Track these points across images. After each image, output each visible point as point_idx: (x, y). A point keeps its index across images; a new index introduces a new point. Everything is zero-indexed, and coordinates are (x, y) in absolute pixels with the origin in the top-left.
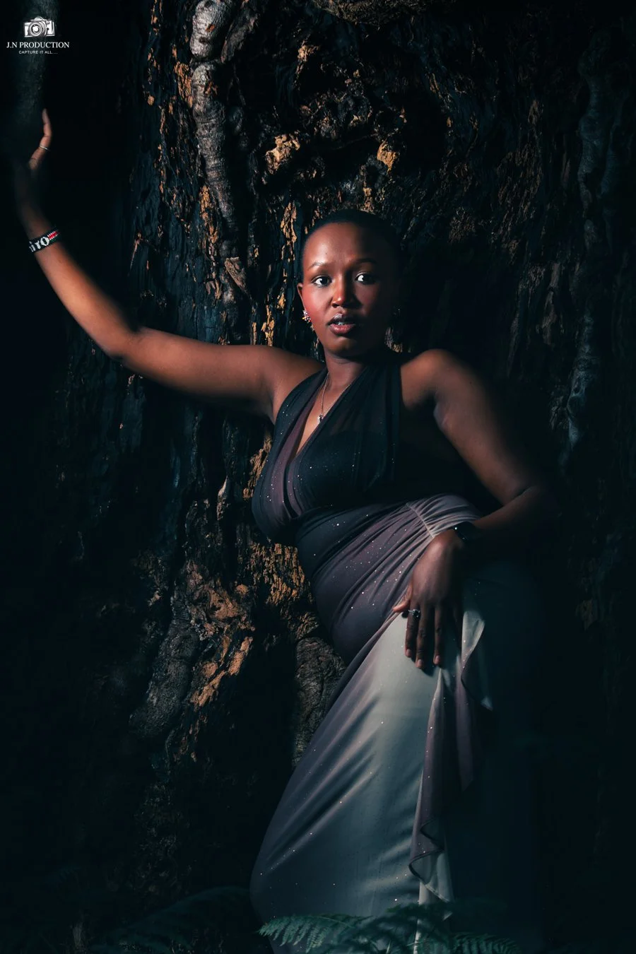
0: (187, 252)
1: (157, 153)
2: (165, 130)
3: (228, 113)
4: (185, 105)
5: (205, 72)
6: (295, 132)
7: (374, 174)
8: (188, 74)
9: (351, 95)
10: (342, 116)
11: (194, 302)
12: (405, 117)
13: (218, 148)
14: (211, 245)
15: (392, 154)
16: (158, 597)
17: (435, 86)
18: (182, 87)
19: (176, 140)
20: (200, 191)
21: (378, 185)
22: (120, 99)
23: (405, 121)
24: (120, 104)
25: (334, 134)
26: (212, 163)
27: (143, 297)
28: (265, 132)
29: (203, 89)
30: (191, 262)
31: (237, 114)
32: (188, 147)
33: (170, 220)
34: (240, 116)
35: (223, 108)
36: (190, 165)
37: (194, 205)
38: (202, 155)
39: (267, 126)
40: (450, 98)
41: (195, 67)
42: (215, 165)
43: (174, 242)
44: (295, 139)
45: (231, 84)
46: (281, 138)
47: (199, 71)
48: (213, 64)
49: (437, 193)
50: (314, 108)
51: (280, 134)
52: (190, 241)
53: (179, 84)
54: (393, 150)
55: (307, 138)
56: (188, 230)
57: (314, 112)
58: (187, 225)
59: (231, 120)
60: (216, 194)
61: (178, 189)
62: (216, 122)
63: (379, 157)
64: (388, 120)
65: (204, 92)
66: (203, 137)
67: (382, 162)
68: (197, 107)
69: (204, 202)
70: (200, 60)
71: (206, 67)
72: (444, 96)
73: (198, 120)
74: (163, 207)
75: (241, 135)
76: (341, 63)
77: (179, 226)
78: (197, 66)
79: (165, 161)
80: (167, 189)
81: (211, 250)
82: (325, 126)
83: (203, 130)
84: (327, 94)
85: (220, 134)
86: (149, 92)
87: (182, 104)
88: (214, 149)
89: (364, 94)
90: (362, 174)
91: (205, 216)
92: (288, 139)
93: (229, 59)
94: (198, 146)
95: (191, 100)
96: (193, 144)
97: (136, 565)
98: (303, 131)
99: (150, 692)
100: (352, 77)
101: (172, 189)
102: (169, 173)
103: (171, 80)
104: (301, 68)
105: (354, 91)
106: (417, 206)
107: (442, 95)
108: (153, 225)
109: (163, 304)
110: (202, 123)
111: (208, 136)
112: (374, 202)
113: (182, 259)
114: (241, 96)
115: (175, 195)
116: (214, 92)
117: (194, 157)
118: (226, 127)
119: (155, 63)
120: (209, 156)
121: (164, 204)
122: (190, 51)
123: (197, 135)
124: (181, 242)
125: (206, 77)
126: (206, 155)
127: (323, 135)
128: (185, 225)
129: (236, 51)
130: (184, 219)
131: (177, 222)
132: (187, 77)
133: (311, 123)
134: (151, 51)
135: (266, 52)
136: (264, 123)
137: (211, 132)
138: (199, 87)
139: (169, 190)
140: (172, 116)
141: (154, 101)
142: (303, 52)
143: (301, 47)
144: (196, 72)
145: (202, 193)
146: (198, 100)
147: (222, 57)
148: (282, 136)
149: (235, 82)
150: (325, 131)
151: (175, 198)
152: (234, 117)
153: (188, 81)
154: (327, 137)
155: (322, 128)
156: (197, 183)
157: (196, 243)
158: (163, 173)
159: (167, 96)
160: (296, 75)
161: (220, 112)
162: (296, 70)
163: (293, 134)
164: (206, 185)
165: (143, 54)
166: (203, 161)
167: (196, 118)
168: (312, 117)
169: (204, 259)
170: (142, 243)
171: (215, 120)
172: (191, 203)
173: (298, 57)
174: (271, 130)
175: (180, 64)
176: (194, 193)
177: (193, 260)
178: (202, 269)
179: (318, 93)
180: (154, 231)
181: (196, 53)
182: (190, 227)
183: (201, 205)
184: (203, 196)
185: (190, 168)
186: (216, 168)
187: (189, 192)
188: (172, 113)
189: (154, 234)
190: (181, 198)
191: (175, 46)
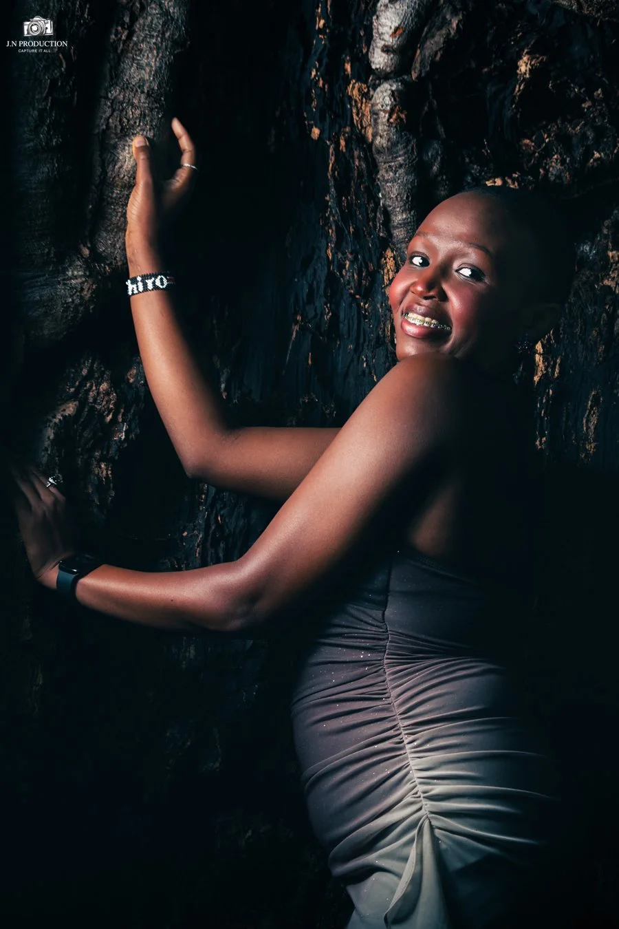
0: (365, 341)
1: (325, 205)
2: (334, 173)
3: (422, 148)
4: (362, 139)
5: (389, 92)
6: (514, 175)
8: (367, 96)
9: (591, 123)
10: (579, 152)
13: (408, 197)
18: (358, 115)
19: (350, 188)
20: (382, 256)
22: (273, 132)
24: (273, 139)
25: (567, 177)
26: (399, 218)
27: (304, 402)
28: (471, 174)
29: (387, 115)
30: (370, 355)
31: (434, 150)
32: (365, 196)
33: (342, 295)
34: (437, 153)
35: (414, 142)
36: (368, 220)
37: (375, 276)
38: (385, 207)
39: (475, 166)
41: (375, 87)
42: (404, 220)
43: (346, 327)
45: (426, 108)
46: (495, 183)
47: (382, 92)
48: (401, 81)
50: (540, 141)
51: (493, 177)
52: (368, 325)
53: (354, 111)
55: (530, 182)
56: (366, 311)
57: (540, 147)
58: (365, 304)
59: (425, 158)
61: (351, 253)
62: (404, 160)
65: (388, 120)
66: (387, 181)
68: (378, 140)
69: (388, 271)
70: (384, 76)
71: (391, 86)
73: (380, 159)
74: (332, 280)
75: (440, 178)
76: (577, 79)
77: (354, 305)
78: (379, 85)
79: (334, 216)
80: (337, 253)
82: (555, 166)
83: (387, 171)
84: (557, 124)
85: (411, 178)
86: (312, 122)
87: (357, 137)
88: (402, 198)
89: (610, 122)
90: (606, 231)
93: (423, 75)
94: (380, 196)
95: (370, 133)
96: (372, 191)
98: (524, 173)
100: (592, 99)
101: (344, 253)
102: (339, 232)
103: (344, 105)
104: (521, 88)
105: (595, 118)
108: (317, 304)
109: (331, 413)
110: (385, 163)
111: (394, 180)
113: (358, 350)
114: (439, 126)
115: (348, 263)
116: (401, 119)
117: (375, 210)
118: (418, 168)
119: (321, 82)
120: (394, 208)
121: (334, 273)
122: (369, 64)
123: (379, 179)
124: (355, 327)
125: (390, 100)
126: (390, 206)
127: (552, 178)
128: (362, 304)
129: (433, 63)
130: (360, 295)
131: (351, 299)
132: (364, 100)
133: (536, 162)
134: (315, 67)
135: (473, 65)
136: (471, 162)
137: (397, 175)
138: (382, 113)
139: (340, 256)
140: (344, 154)
141: (320, 135)
142: (524, 65)
143: (521, 58)
144: (378, 94)
145: (385, 259)
146: (380, 132)
147: (413, 73)
148: (496, 180)
149: (430, 106)
150: (554, 173)
151: (347, 266)
152: (430, 154)
153: (366, 106)
154: (558, 181)
155: (551, 169)
156: (378, 245)
157: (377, 327)
158: (332, 232)
159: (337, 127)
160: (515, 97)
161: (409, 148)
162: (515, 89)
163: (510, 177)
164: (391, 249)
165: (305, 70)
166: (387, 215)
167: (376, 156)
168: (537, 154)
169: (387, 350)
170: (303, 329)
171: (403, 158)
172: (369, 273)
173: (518, 71)
174: (480, 172)
175: (355, 83)
176: (375, 260)
177: (372, 352)
178: (385, 363)
179: (544, 123)
180: (319, 312)
181: (378, 67)
182: (368, 307)
183: (383, 275)
184: (386, 263)
185: (369, 225)
186: (405, 224)
187: (367, 257)
188: (344, 150)
189: (319, 316)
190: (355, 267)
191: (348, 58)
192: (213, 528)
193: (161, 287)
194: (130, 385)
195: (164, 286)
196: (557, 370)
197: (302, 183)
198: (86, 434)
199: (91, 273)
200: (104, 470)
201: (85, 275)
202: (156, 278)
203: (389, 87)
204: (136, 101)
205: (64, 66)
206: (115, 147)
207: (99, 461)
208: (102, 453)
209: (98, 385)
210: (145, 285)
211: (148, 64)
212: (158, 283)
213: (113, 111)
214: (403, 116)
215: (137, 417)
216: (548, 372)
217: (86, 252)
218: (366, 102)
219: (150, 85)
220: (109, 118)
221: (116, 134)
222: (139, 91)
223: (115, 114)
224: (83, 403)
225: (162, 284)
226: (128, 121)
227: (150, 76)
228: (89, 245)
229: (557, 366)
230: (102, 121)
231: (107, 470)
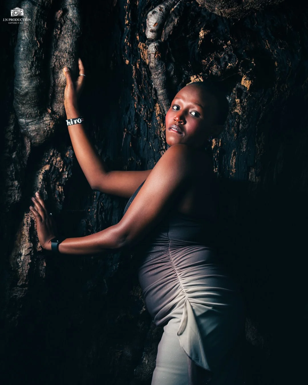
0: (150, 137)
1: (132, 88)
2: (135, 77)
3: (167, 66)
4: (145, 64)
5: (154, 46)
6: (200, 74)
7: (240, 92)
8: (146, 48)
9: (227, 53)
10: (223, 64)
11: (155, 161)
12: (255, 63)
13: (163, 84)
14: (162, 132)
15: (249, 82)
16: (144, 309)
17: (268, 46)
18: (142, 55)
19: (141, 82)
20: (155, 106)
21: (243, 97)
22: (112, 62)
23: (255, 65)
24: (112, 65)
25: (219, 73)
26: (160, 92)
27: (129, 160)
28: (185, 74)
29: (154, 55)
30: (152, 141)
31: (171, 66)
32: (147, 84)
33: (141, 121)
34: (173, 67)
35: (164, 64)
36: (149, 93)
37: (152, 113)
38: (155, 88)
39: (186, 71)
40: (276, 52)
41: (149, 45)
42: (162, 92)
43: (143, 132)
44: (200, 77)
45: (167, 51)
46: (194, 77)
47: (151, 47)
48: (157, 42)
49: (273, 99)
50: (208, 61)
51: (193, 75)
52: (151, 131)
53: (141, 53)
54: (249, 80)
55: (206, 76)
56: (150, 126)
57: (209, 63)
58: (149, 123)
59: (168, 70)
60: (163, 107)
61: (144, 106)
62: (161, 71)
63: (242, 83)
64: (246, 65)
65: (154, 57)
66: (155, 79)
67: (244, 86)
68: (151, 65)
69: (157, 111)
70: (151, 41)
71: (154, 44)
72: (273, 51)
73: (152, 71)
74: (137, 115)
75: (174, 77)
76: (221, 38)
77: (145, 124)
78: (150, 44)
79: (136, 92)
80: (138, 106)
81: (162, 135)
82: (215, 69)
83: (155, 75)
84: (214, 53)
85: (164, 77)
86: (126, 58)
87: (143, 63)
88: (161, 85)
89: (234, 53)
90: (234, 92)
91: (158, 118)
92: (197, 77)
93: (166, 40)
94: (153, 84)
95: (147, 61)
96: (150, 83)
97: (132, 294)
98: (204, 73)
99: (144, 357)
100: (227, 45)
101: (141, 106)
102: (139, 98)
103: (137, 51)
104: (201, 42)
105: (228, 51)
106: (263, 107)
107: (272, 51)
108: (132, 124)
109: (139, 163)
110: (154, 72)
111: (158, 78)
112: (241, 106)
113: (148, 140)
114: (172, 58)
115: (142, 109)
116: (159, 56)
117: (151, 89)
118: (166, 73)
119: (129, 44)
120: (158, 88)
121: (137, 113)
122: (145, 37)
123: (152, 78)
124: (146, 132)
125: (155, 49)
126: (157, 88)
127: (214, 74)
128: (148, 123)
129: (169, 36)
130: (148, 120)
131: (144, 122)
132: (144, 49)
133: (208, 68)
134: (126, 38)
135: (183, 35)
136: (185, 70)
137: (159, 76)
138: (152, 54)
139: (139, 106)
140: (138, 69)
141: (129, 62)
142: (202, 34)
143: (200, 31)
144: (150, 47)
145: (156, 107)
146: (152, 61)
147: (162, 39)
148: (194, 76)
149: (169, 51)
150: (215, 72)
151: (142, 110)
152: (170, 68)
153: (145, 51)
154: (216, 75)
155: (213, 70)
156: (153, 102)
157: (154, 132)
158: (136, 98)
159: (135, 60)
160: (199, 45)
161: (163, 66)
162: (199, 42)
163: (199, 75)
164: (158, 103)
165: (122, 39)
166: (156, 91)
167: (151, 70)
168: (208, 65)
169: (159, 140)
170: (127, 133)
171: (160, 70)
172: (150, 112)
173: (200, 36)
174: (188, 73)
175: (141, 44)
176: (152, 107)
177: (153, 140)
178: (158, 145)
179: (210, 53)
180: (133, 127)
181: (149, 37)
182: (151, 124)
183: (156, 113)
184: (156, 108)
185: (149, 95)
186: (162, 94)
187: (149, 106)
188: (139, 68)
189: (133, 129)
190: (145, 110)
191: (138, 34)
192: (100, 207)
193: (79, 123)
194: (67, 158)
195: (81, 122)
196: (220, 144)
197: (123, 80)
198: (53, 176)
199: (53, 119)
200: (60, 189)
201: (50, 120)
202: (77, 119)
203: (154, 45)
204: (64, 56)
205: (39, 45)
206: (58, 73)
207: (58, 186)
208: (59, 183)
209: (56, 158)
210: (74, 122)
211: (68, 42)
212: (78, 121)
213: (57, 60)
214: (159, 55)
215: (71, 169)
216: (216, 145)
217: (50, 111)
218: (145, 50)
219: (69, 50)
220: (55, 62)
221: (58, 68)
222: (65, 52)
223: (57, 61)
224: (52, 165)
225: (80, 122)
226: (62, 63)
227: (69, 46)
228: (51, 108)
229: (220, 142)
230: (53, 64)
231: (61, 188)
